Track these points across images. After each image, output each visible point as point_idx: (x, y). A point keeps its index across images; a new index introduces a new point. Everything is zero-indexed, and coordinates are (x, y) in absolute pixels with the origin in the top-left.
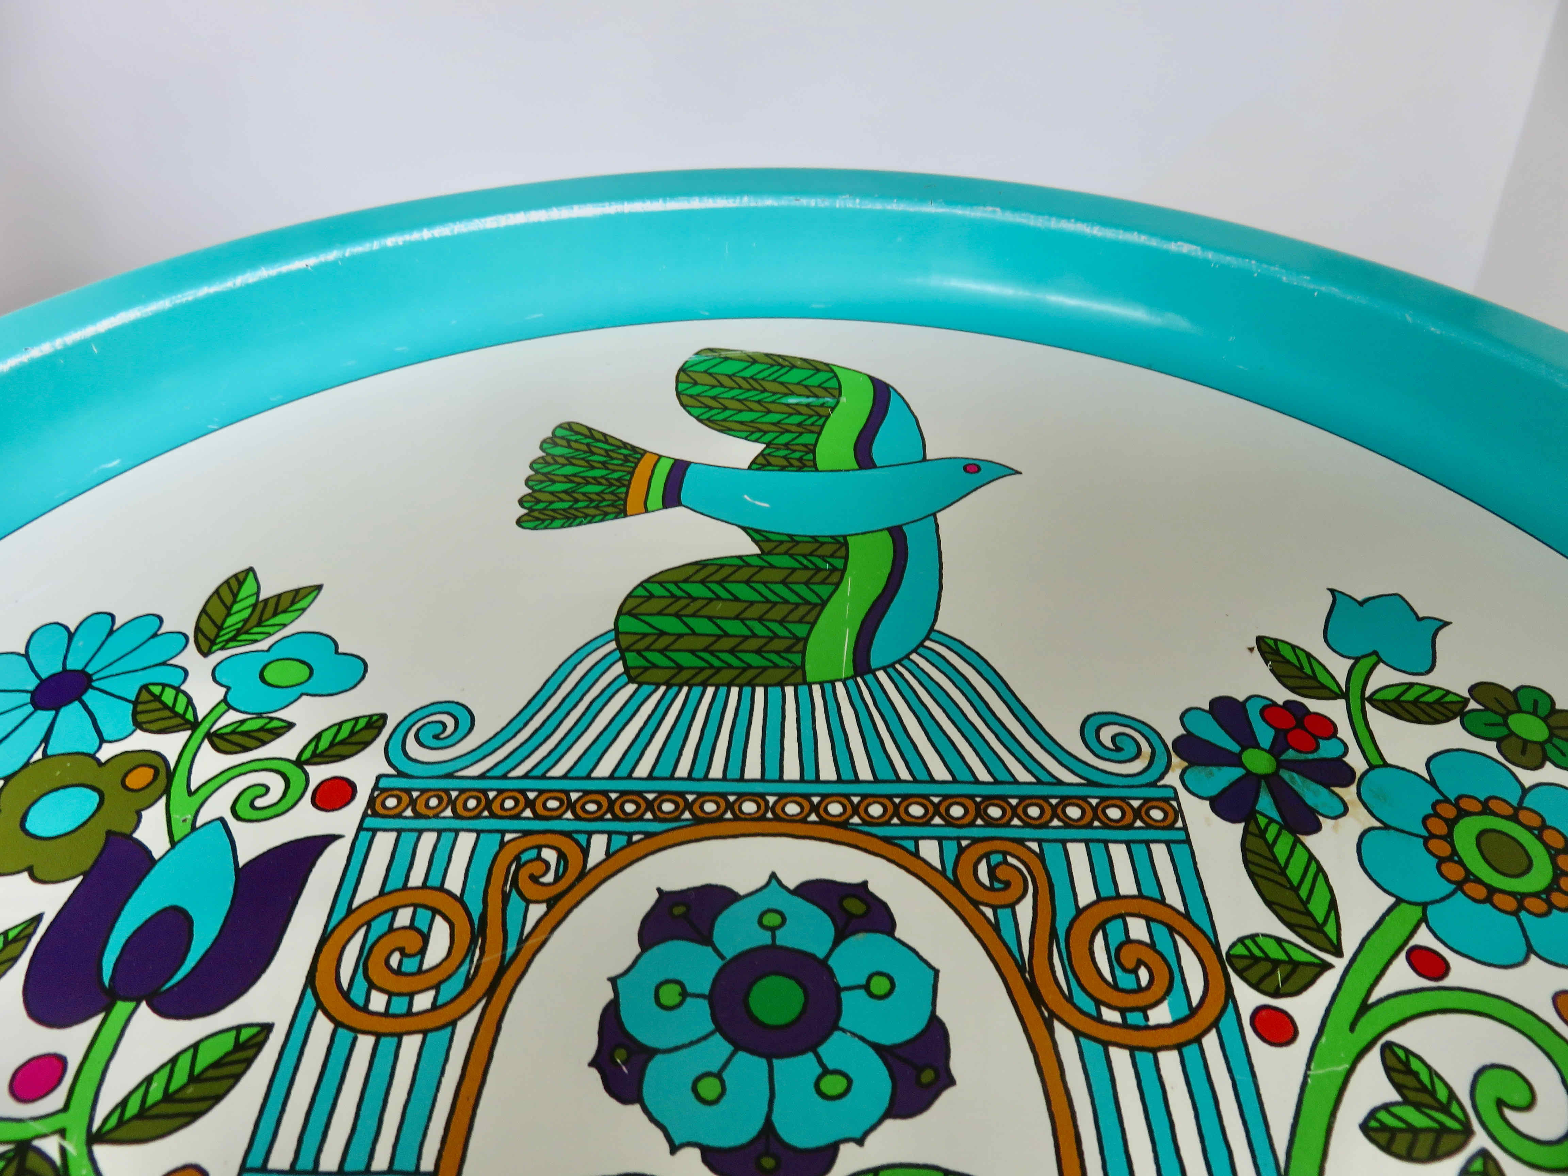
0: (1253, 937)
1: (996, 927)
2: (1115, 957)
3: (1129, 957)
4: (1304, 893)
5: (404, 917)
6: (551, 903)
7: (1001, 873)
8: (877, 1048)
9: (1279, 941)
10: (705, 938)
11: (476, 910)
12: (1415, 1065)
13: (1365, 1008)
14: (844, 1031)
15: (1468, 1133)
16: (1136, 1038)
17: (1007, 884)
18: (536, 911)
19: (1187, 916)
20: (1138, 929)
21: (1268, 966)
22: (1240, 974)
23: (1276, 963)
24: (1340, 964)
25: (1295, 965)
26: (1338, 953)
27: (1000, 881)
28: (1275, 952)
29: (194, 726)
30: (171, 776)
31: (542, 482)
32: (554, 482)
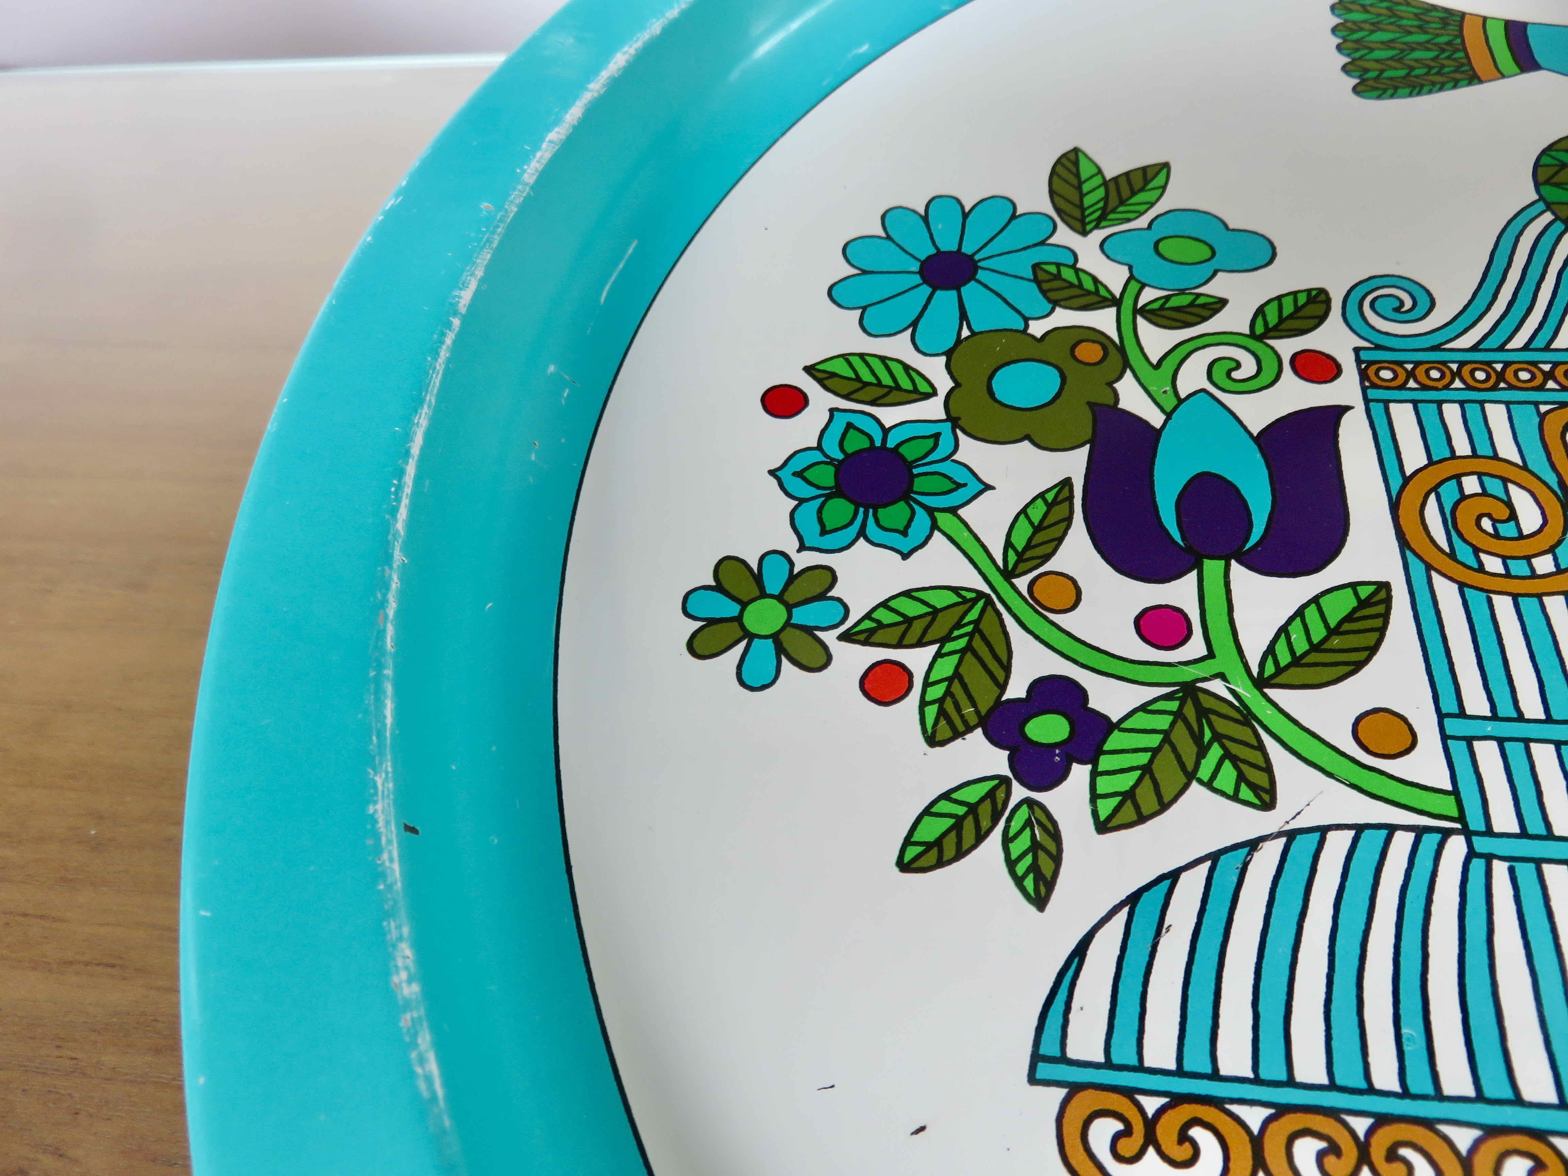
29: (1116, 302)
30: (1121, 349)
31: (1357, 50)
32: (1372, 50)
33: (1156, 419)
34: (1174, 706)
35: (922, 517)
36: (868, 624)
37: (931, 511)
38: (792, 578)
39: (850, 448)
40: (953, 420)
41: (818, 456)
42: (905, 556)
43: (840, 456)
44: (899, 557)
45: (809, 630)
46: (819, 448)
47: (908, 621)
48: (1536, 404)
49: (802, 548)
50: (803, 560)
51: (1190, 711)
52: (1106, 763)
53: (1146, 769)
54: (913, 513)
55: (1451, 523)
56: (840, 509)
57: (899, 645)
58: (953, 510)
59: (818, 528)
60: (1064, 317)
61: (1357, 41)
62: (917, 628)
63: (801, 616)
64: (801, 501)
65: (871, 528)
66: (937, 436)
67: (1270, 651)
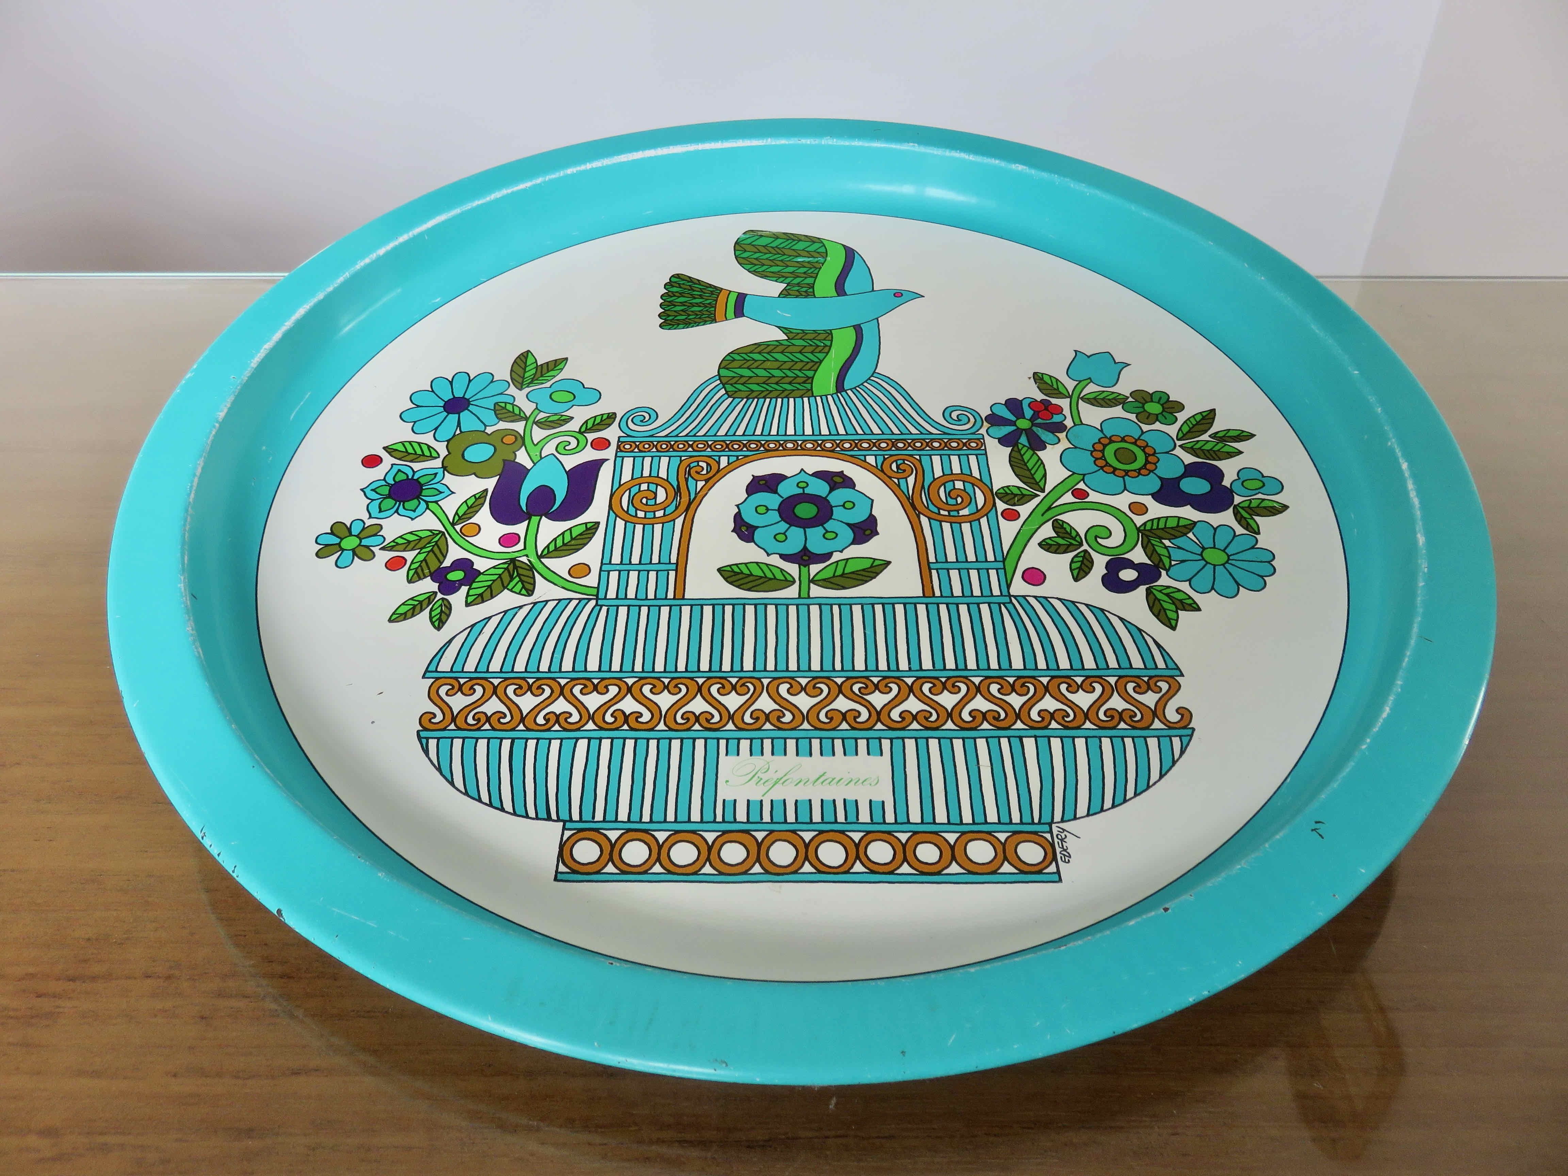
0: (1008, 487)
1: (899, 486)
2: (948, 494)
3: (953, 494)
4: (1033, 473)
5: (644, 487)
6: (707, 481)
7: (902, 467)
8: (848, 525)
9: (1019, 488)
10: (775, 491)
11: (675, 484)
12: (1065, 526)
13: (1050, 508)
14: (834, 519)
15: (1081, 544)
16: (953, 519)
17: (904, 471)
18: (700, 484)
19: (981, 480)
20: (959, 485)
21: (1013, 496)
22: (1000, 499)
23: (1016, 495)
24: (1042, 495)
25: (1024, 495)
26: (1043, 491)
27: (901, 470)
28: (1016, 491)
29: (526, 419)
30: (523, 438)
31: (669, 306)
32: (675, 306)
33: (528, 464)
34: (506, 566)
35: (423, 504)
36: (392, 544)
37: (427, 502)
38: (364, 529)
39: (398, 479)
40: (444, 468)
41: (384, 483)
42: (412, 519)
43: (392, 483)
44: (410, 519)
45: (368, 547)
46: (385, 479)
47: (409, 542)
48: (681, 457)
49: (370, 518)
50: (368, 522)
51: (511, 567)
52: (474, 585)
53: (490, 587)
54: (420, 503)
55: (631, 501)
56: (390, 502)
57: (404, 550)
58: (436, 502)
59: (378, 510)
60: (503, 425)
61: (669, 302)
62: (413, 544)
63: (364, 542)
64: (373, 500)
65: (401, 510)
66: (436, 474)
67: (548, 546)
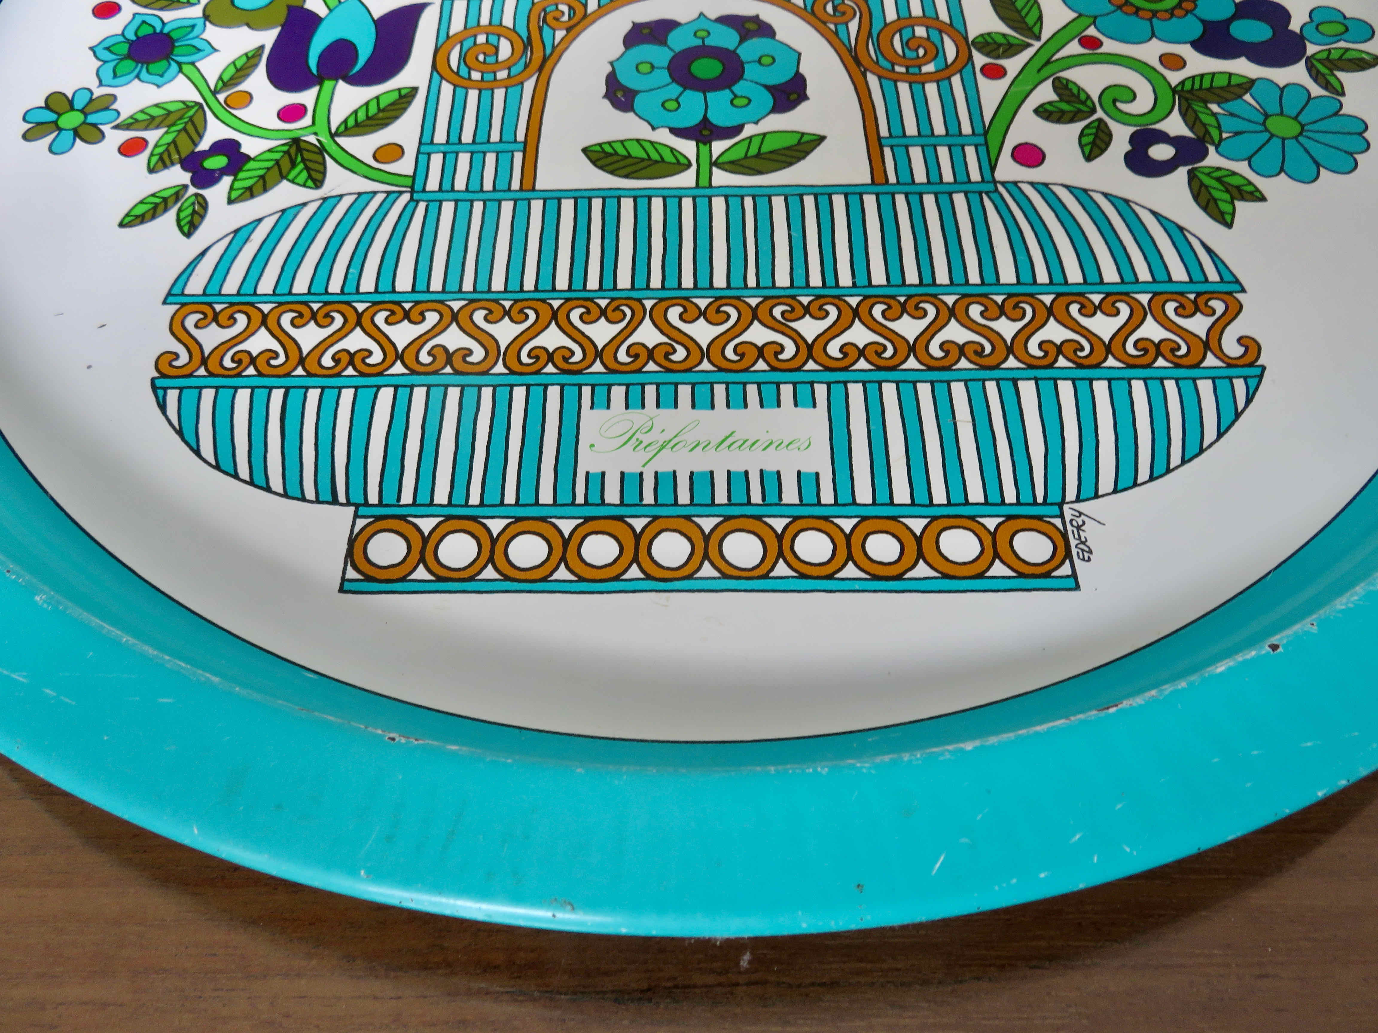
0: (989, 34)
1: (836, 33)
2: (906, 44)
3: (913, 44)
4: (1023, 13)
5: (481, 39)
6: (569, 30)
7: (840, 8)
8: (766, 86)
9: (1004, 35)
10: (663, 43)
11: (524, 35)
12: (1070, 85)
13: (1048, 62)
14: (746, 80)
15: (1094, 111)
16: (914, 78)
17: (844, 13)
18: (560, 34)
19: (951, 24)
20: (921, 31)
21: (996, 46)
22: (978, 50)
23: (1000, 45)
24: (1037, 45)
25: (1010, 45)
26: (1038, 39)
27: (839, 12)
28: (1001, 40)
33: (323, 12)
34: (285, 148)
35: (173, 66)
36: (131, 121)
37: (180, 64)
38: (91, 100)
39: (141, 34)
40: (206, 17)
41: (122, 39)
42: (158, 86)
43: (134, 38)
44: (155, 87)
45: (95, 125)
46: (123, 34)
47: (153, 118)
49: (101, 84)
50: (98, 92)
51: (293, 150)
52: (242, 175)
53: (263, 176)
54: (170, 64)
55: (463, 58)
56: (127, 65)
57: (146, 128)
58: (193, 63)
59: (112, 75)
62: (157, 121)
63: (92, 119)
64: (105, 62)
65: (143, 74)
66: (194, 26)
67: (345, 121)
